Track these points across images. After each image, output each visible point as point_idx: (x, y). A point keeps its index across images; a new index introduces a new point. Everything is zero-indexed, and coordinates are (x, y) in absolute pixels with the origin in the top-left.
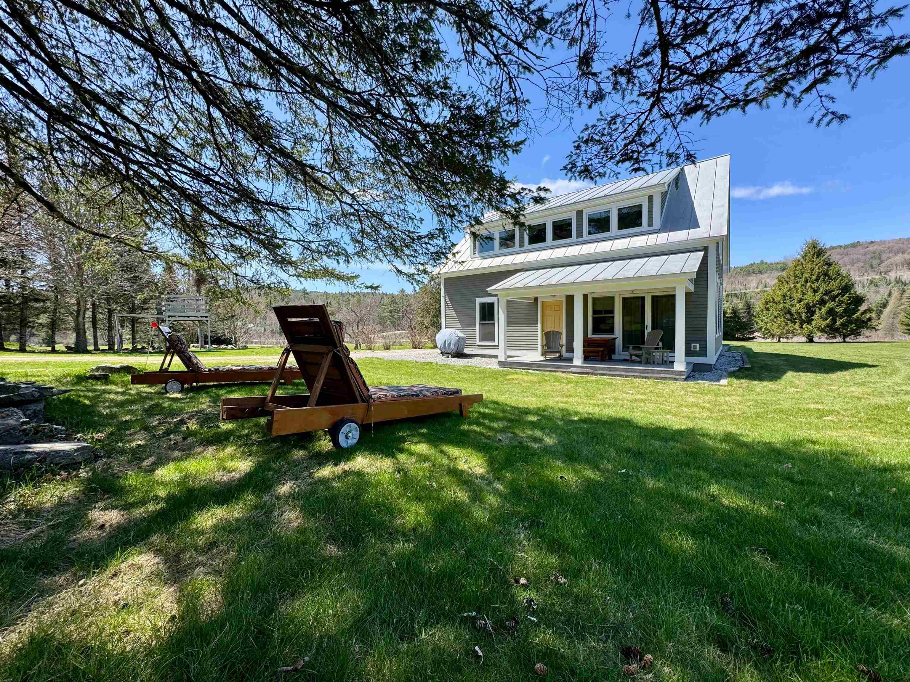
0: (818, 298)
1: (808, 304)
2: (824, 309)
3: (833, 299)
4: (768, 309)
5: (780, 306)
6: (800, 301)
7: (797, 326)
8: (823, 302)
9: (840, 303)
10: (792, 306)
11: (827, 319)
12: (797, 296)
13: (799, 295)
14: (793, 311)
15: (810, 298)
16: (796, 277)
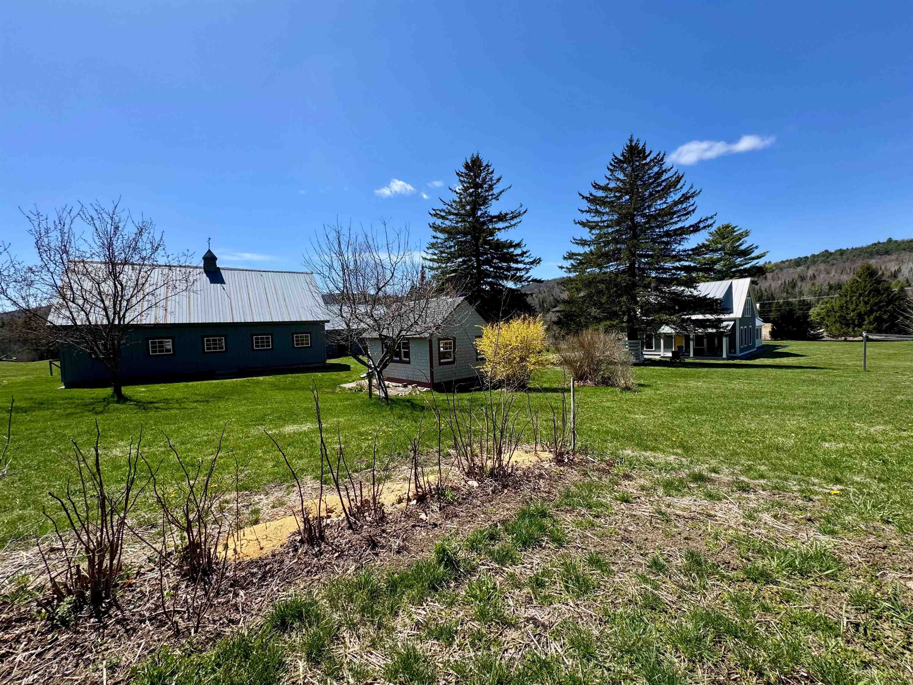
0: (869, 308)
1: (860, 313)
2: (872, 317)
3: (880, 308)
4: (829, 316)
5: (838, 314)
6: (853, 311)
7: (850, 330)
8: (871, 311)
9: (886, 312)
10: (847, 314)
11: (873, 324)
12: (852, 307)
13: (854, 306)
14: (848, 317)
15: (862, 308)
16: (853, 292)
